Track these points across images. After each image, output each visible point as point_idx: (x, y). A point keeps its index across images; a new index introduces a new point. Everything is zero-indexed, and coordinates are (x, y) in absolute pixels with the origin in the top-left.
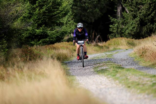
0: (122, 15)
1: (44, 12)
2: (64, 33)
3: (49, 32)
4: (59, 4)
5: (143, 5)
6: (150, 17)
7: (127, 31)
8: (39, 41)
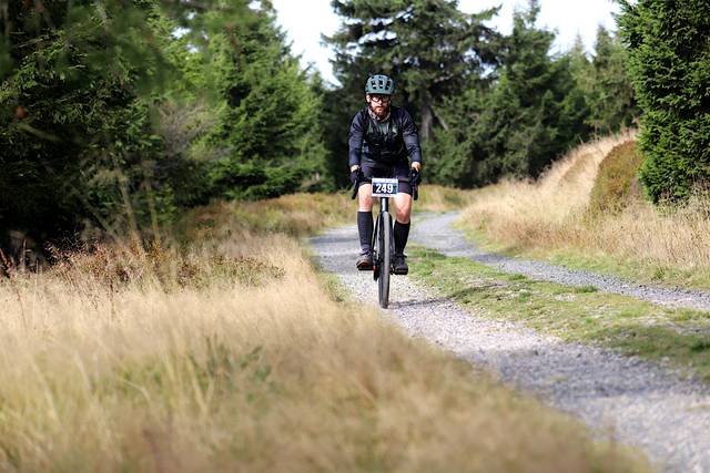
0: (431, 133)
1: (258, 125)
2: (301, 174)
3: (268, 171)
4: (293, 108)
5: (479, 111)
6: (495, 139)
7: (444, 171)
8: (244, 189)
